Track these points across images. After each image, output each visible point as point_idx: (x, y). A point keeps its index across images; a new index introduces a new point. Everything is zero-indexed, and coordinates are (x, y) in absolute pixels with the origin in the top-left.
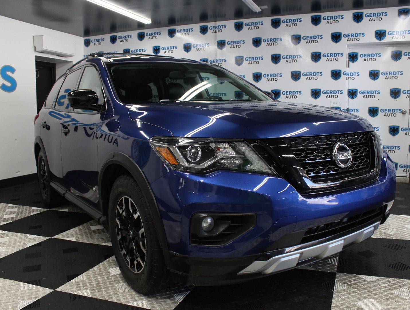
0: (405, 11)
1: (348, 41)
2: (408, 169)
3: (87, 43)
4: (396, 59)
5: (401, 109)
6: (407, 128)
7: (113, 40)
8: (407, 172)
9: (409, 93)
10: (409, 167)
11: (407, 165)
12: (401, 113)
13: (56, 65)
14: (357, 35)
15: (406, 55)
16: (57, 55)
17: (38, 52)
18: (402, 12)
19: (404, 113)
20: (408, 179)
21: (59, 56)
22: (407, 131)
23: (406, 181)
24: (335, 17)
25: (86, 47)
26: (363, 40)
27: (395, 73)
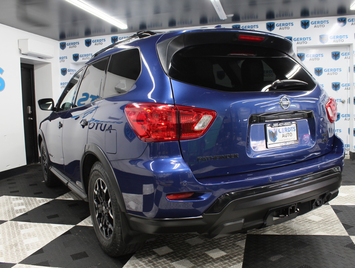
0: (343, 20)
1: (298, 44)
2: (348, 148)
3: (63, 46)
4: (336, 59)
5: (341, 99)
6: (346, 114)
7: (88, 43)
8: (347, 150)
9: (347, 86)
10: (349, 146)
11: (348, 145)
12: (341, 102)
13: (34, 66)
14: (304, 39)
15: (343, 55)
16: (38, 57)
17: (23, 54)
18: (341, 20)
19: (343, 102)
20: (348, 156)
21: (39, 58)
22: (347, 117)
23: (347, 157)
24: (287, 24)
25: (62, 50)
26: (309, 43)
27: (335, 70)
